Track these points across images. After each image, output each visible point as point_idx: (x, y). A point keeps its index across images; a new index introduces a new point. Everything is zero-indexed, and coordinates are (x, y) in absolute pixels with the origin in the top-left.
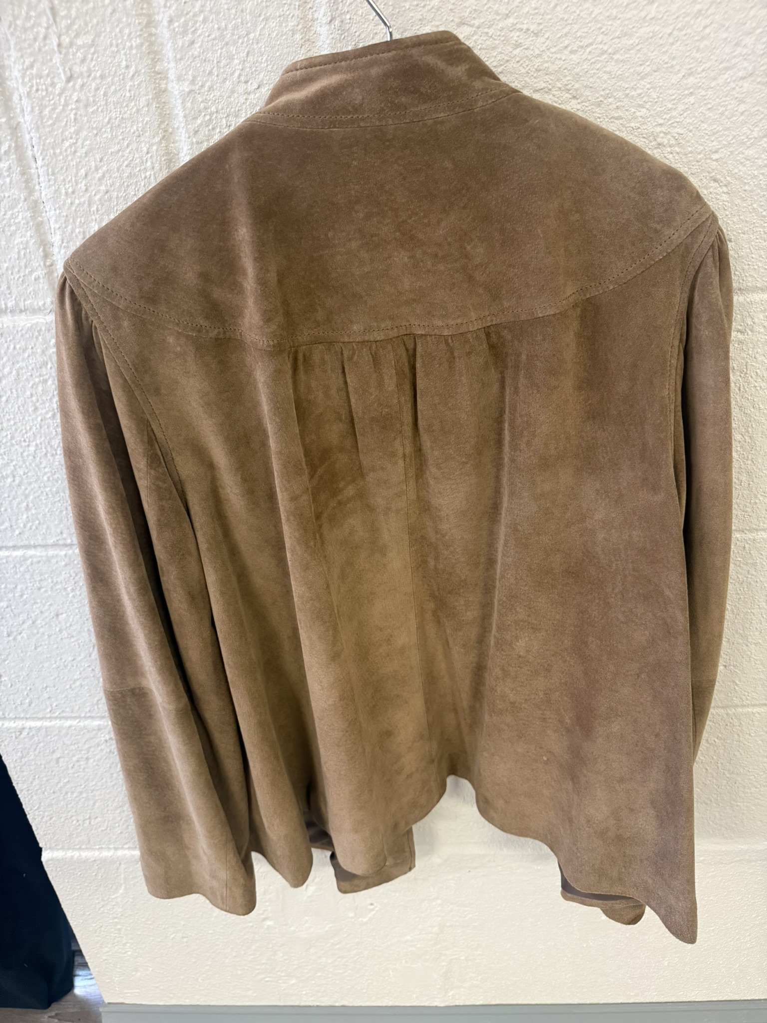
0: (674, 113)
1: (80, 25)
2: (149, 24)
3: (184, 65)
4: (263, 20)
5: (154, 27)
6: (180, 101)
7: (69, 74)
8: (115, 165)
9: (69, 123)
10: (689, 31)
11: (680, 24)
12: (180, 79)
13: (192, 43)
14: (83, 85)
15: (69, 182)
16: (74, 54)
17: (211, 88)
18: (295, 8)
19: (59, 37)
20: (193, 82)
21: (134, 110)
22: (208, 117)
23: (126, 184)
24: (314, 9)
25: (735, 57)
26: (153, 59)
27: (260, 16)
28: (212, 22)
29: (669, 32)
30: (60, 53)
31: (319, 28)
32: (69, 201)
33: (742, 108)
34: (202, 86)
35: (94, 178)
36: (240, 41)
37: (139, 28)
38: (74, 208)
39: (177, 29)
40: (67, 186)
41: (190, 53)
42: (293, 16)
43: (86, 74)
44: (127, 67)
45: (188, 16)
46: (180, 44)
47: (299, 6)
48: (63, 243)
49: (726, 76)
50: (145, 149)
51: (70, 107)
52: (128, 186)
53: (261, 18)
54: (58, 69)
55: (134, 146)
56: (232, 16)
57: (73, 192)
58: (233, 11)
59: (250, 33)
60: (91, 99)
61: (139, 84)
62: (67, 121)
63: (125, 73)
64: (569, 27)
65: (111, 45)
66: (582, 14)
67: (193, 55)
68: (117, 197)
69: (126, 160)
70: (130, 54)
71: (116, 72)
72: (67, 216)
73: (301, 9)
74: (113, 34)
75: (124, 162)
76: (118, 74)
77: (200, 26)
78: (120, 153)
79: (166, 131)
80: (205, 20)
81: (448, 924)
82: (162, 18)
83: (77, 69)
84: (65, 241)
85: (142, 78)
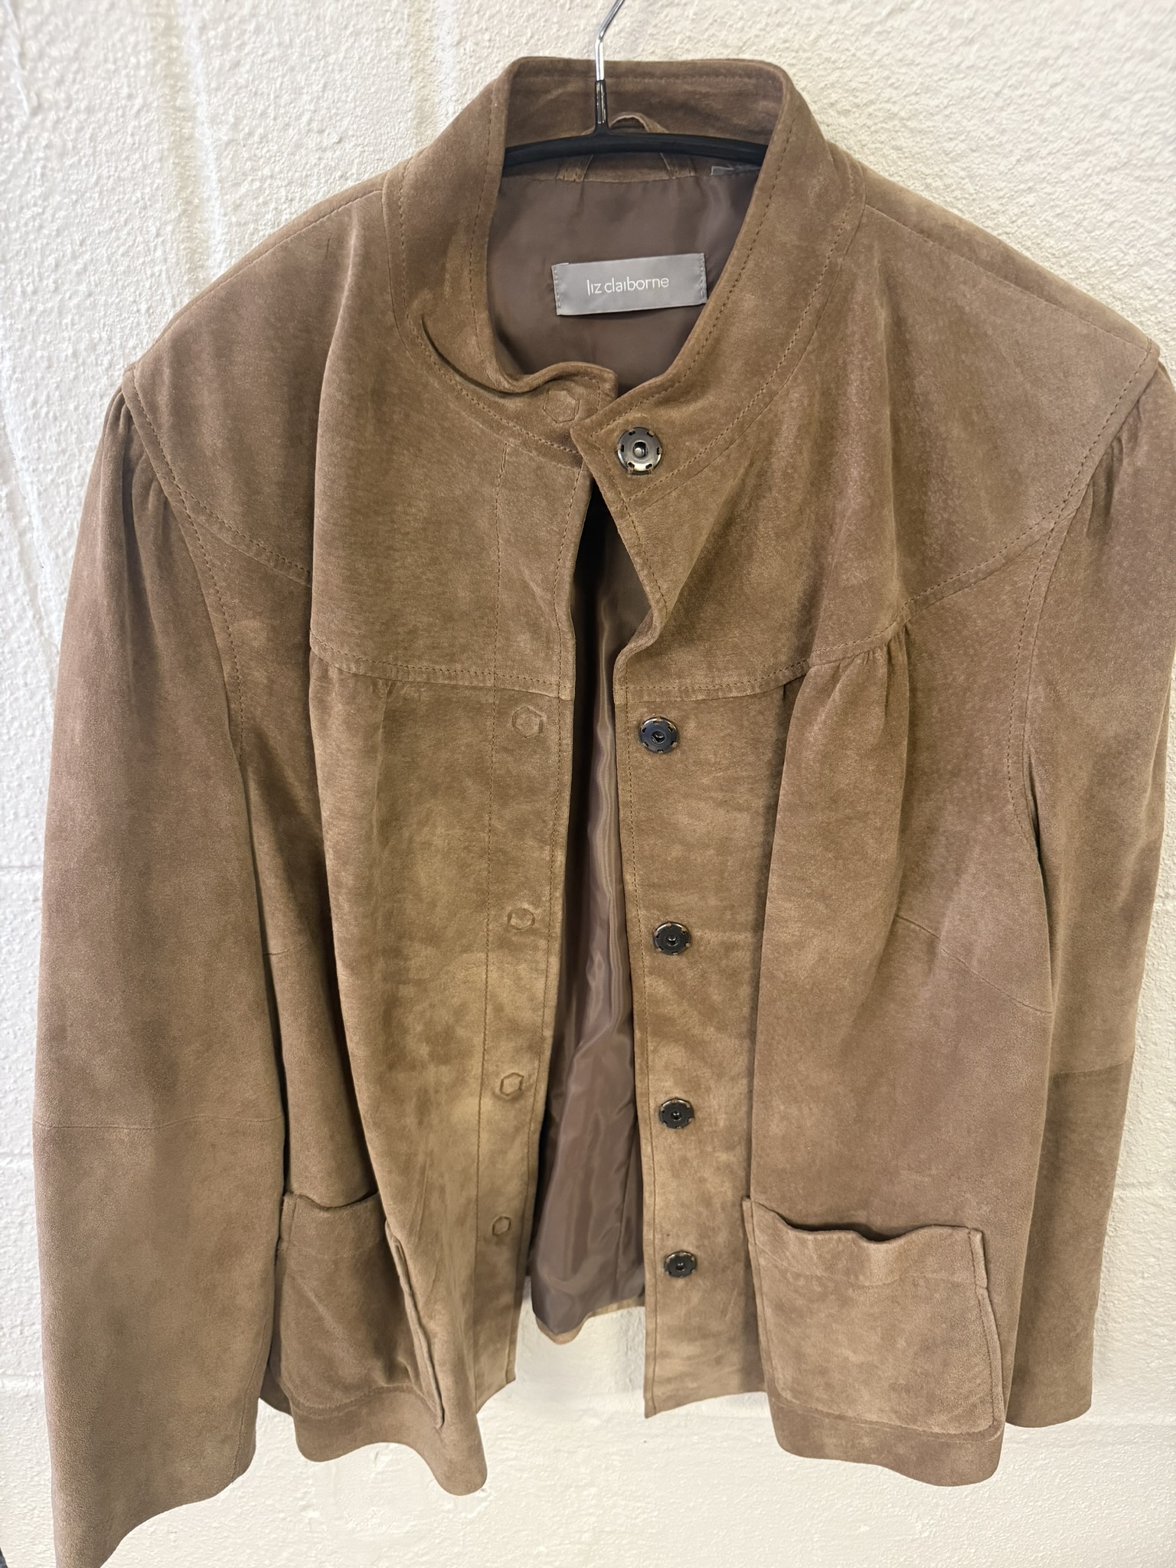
0: (1002, 219)
1: (57, 26)
2: (168, 30)
3: (222, 98)
4: (351, 33)
5: (177, 37)
6: (212, 156)
7: (35, 102)
8: (104, 251)
9: (32, 182)
10: (1027, 90)
11: (1014, 79)
12: (214, 120)
13: (237, 64)
14: (58, 121)
15: (29, 275)
16: (45, 72)
17: (263, 138)
18: (402, 19)
19: (22, 42)
20: (235, 126)
21: (139, 165)
22: (257, 184)
23: (120, 283)
24: (434, 22)
25: (1100, 135)
26: (172, 87)
27: (346, 27)
28: (270, 32)
29: (996, 89)
30: (23, 67)
31: (440, 53)
32: (27, 306)
33: (1109, 216)
34: (250, 134)
35: (70, 272)
36: (314, 66)
37: (151, 36)
38: (35, 318)
39: (212, 42)
40: (25, 282)
41: (232, 81)
42: (399, 31)
43: (63, 105)
44: (130, 97)
45: (231, 22)
46: (217, 65)
47: (409, 15)
48: (14, 372)
49: (1085, 165)
50: (153, 230)
51: (34, 157)
52: (124, 287)
53: (348, 32)
54: (19, 93)
55: (137, 224)
56: (302, 26)
57: (35, 292)
58: (304, 17)
59: (330, 55)
60: (70, 145)
61: (148, 125)
62: (29, 178)
63: (126, 106)
64: (837, 73)
65: (106, 61)
66: (858, 54)
67: (236, 83)
68: (106, 304)
69: (123, 244)
70: (135, 76)
71: (111, 104)
72: (23, 330)
73: (412, 20)
74: (110, 44)
75: (118, 247)
76: (115, 107)
77: (250, 38)
78: (114, 234)
79: (189, 202)
80: (258, 30)
81: (608, 1529)
82: (190, 22)
83: (48, 95)
84: (18, 370)
85: (152, 115)
